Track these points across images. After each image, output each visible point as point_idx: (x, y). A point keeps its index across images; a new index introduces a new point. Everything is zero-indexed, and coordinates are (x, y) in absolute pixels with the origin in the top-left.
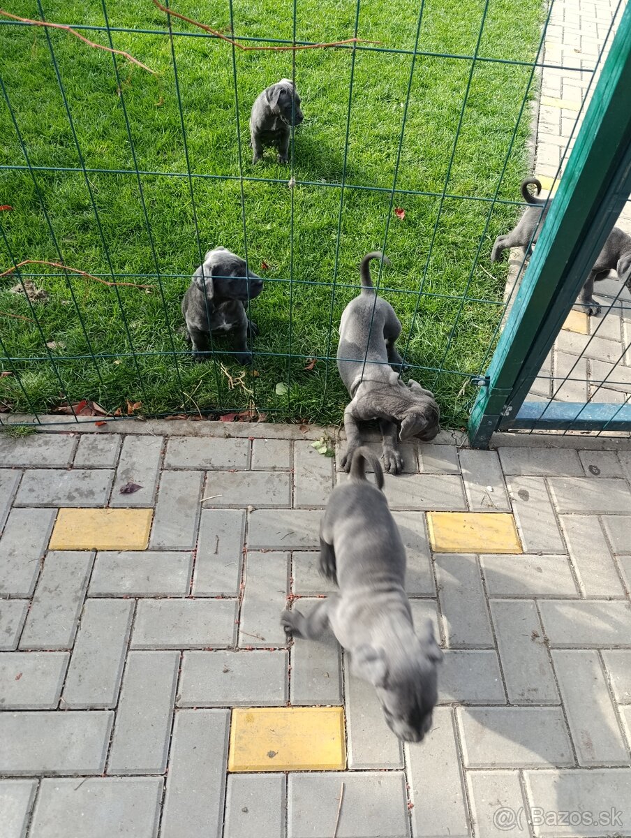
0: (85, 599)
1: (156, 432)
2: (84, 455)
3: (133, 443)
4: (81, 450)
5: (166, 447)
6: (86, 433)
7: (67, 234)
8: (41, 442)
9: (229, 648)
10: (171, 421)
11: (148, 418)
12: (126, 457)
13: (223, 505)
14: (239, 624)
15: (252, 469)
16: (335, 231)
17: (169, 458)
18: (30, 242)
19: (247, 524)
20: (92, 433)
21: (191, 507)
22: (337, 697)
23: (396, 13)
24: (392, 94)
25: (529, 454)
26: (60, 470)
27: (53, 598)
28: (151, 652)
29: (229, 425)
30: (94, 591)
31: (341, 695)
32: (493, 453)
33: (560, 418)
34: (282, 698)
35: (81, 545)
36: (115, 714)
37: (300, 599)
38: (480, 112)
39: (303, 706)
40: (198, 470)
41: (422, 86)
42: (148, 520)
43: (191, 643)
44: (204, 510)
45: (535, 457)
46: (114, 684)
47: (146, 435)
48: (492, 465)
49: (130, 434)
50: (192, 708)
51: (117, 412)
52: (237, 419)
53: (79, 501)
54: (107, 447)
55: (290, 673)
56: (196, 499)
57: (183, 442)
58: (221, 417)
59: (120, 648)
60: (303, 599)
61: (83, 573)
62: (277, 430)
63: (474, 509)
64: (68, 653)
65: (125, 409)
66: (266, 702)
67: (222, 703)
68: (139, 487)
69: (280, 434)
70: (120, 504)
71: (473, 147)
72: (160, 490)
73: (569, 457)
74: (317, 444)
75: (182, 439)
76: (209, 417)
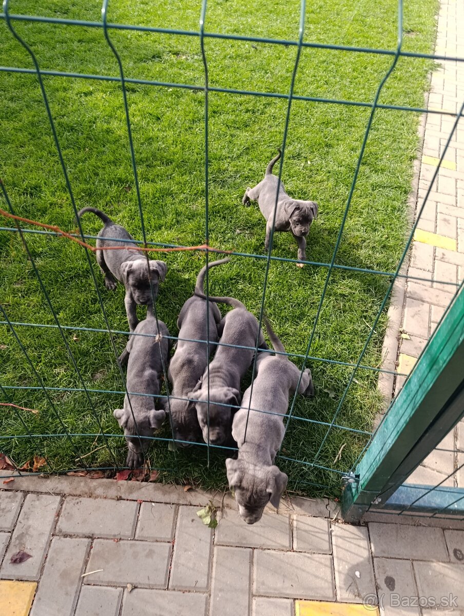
1: (55, 490)
3: (33, 503)
5: (61, 508)
10: (71, 479)
11: (51, 475)
12: (24, 519)
13: (102, 582)
15: (136, 538)
17: (61, 523)
19: (121, 607)
21: (72, 583)
23: (311, 83)
24: (302, 153)
25: (397, 532)
29: (122, 484)
32: (364, 529)
38: (372, 169)
40: (86, 537)
41: (326, 146)
42: (31, 595)
44: (84, 587)
45: (403, 536)
47: (46, 493)
48: (362, 544)
49: (32, 492)
51: (25, 466)
52: (130, 477)
54: (9, 507)
56: (79, 572)
57: (78, 503)
58: (117, 474)
62: (165, 493)
63: (342, 599)
65: (32, 464)
68: (29, 556)
69: (166, 498)
70: (9, 576)
71: (363, 202)
72: (48, 560)
73: (435, 538)
74: (202, 512)
75: (77, 501)
76: (106, 474)
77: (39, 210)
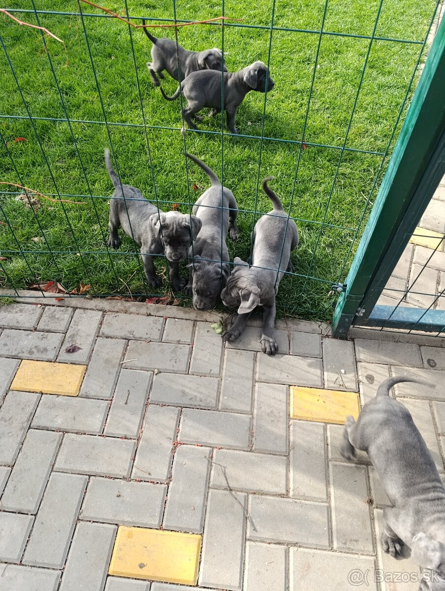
0: (29, 429)
1: (98, 308)
2: (45, 321)
3: (81, 315)
4: (44, 318)
5: (103, 320)
6: (50, 305)
7: (60, 159)
8: (17, 310)
9: (124, 478)
10: (110, 301)
11: (94, 297)
12: (74, 325)
13: (137, 367)
14: (134, 460)
15: (163, 341)
16: (252, 162)
17: (104, 329)
18: (34, 164)
19: (152, 383)
20: (53, 306)
21: (114, 367)
22: (198, 527)
24: (312, 58)
25: (379, 346)
26: (27, 331)
27: (6, 426)
28: (68, 474)
29: (151, 306)
30: (35, 424)
31: (201, 525)
32: (350, 343)
33: (405, 320)
34: (157, 523)
35: (32, 388)
36: (35, 518)
37: (182, 446)
38: (379, 72)
39: (172, 531)
40: (123, 339)
41: (336, 52)
42: (82, 373)
43: (97, 471)
44: (122, 370)
45: (384, 349)
46: (38, 496)
47: (91, 309)
48: (348, 352)
49: (80, 308)
50: (90, 521)
51: (73, 291)
52: (157, 302)
53: (36, 355)
54: (62, 317)
55: (166, 503)
56: (118, 361)
57: (116, 316)
58: (147, 299)
59: (46, 469)
60: (185, 446)
61: (30, 409)
62: (185, 312)
63: (328, 387)
64: (10, 468)
65: (78, 290)
66: (145, 524)
67: (112, 520)
68: (79, 348)
69: (187, 316)
70: (64, 360)
71: (369, 99)
72: (94, 352)
73: (412, 351)
74: (215, 325)
75: (116, 315)
76: (138, 299)
77: (73, 106)
